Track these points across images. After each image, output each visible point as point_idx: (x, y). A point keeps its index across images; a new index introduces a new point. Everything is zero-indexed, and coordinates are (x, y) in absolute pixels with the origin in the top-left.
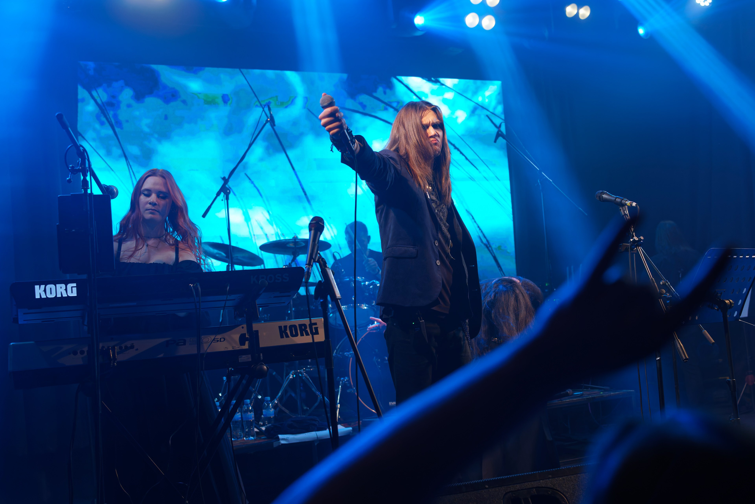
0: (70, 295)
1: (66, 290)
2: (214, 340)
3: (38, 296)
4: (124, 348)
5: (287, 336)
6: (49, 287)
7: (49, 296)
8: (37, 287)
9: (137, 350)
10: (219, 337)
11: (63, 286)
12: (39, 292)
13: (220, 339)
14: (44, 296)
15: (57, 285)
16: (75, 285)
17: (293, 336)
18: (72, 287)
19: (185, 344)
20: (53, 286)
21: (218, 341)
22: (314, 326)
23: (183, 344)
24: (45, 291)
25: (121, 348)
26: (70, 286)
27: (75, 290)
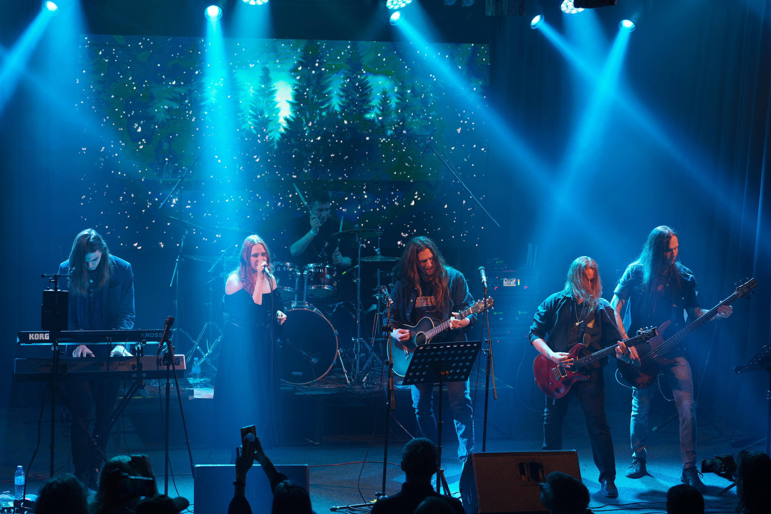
0: (46, 339)
1: (44, 336)
2: (119, 364)
3: (30, 339)
4: (71, 365)
5: (161, 365)
6: (35, 335)
7: (36, 339)
8: (30, 335)
9: (78, 367)
10: (122, 362)
11: (43, 335)
12: (31, 337)
13: (123, 364)
14: (33, 339)
15: (40, 334)
16: (48, 334)
17: (164, 365)
18: (47, 335)
19: (103, 365)
20: (38, 334)
21: (121, 365)
22: (177, 360)
23: (102, 365)
24: (34, 336)
25: (69, 365)
26: (46, 335)
27: (48, 336)
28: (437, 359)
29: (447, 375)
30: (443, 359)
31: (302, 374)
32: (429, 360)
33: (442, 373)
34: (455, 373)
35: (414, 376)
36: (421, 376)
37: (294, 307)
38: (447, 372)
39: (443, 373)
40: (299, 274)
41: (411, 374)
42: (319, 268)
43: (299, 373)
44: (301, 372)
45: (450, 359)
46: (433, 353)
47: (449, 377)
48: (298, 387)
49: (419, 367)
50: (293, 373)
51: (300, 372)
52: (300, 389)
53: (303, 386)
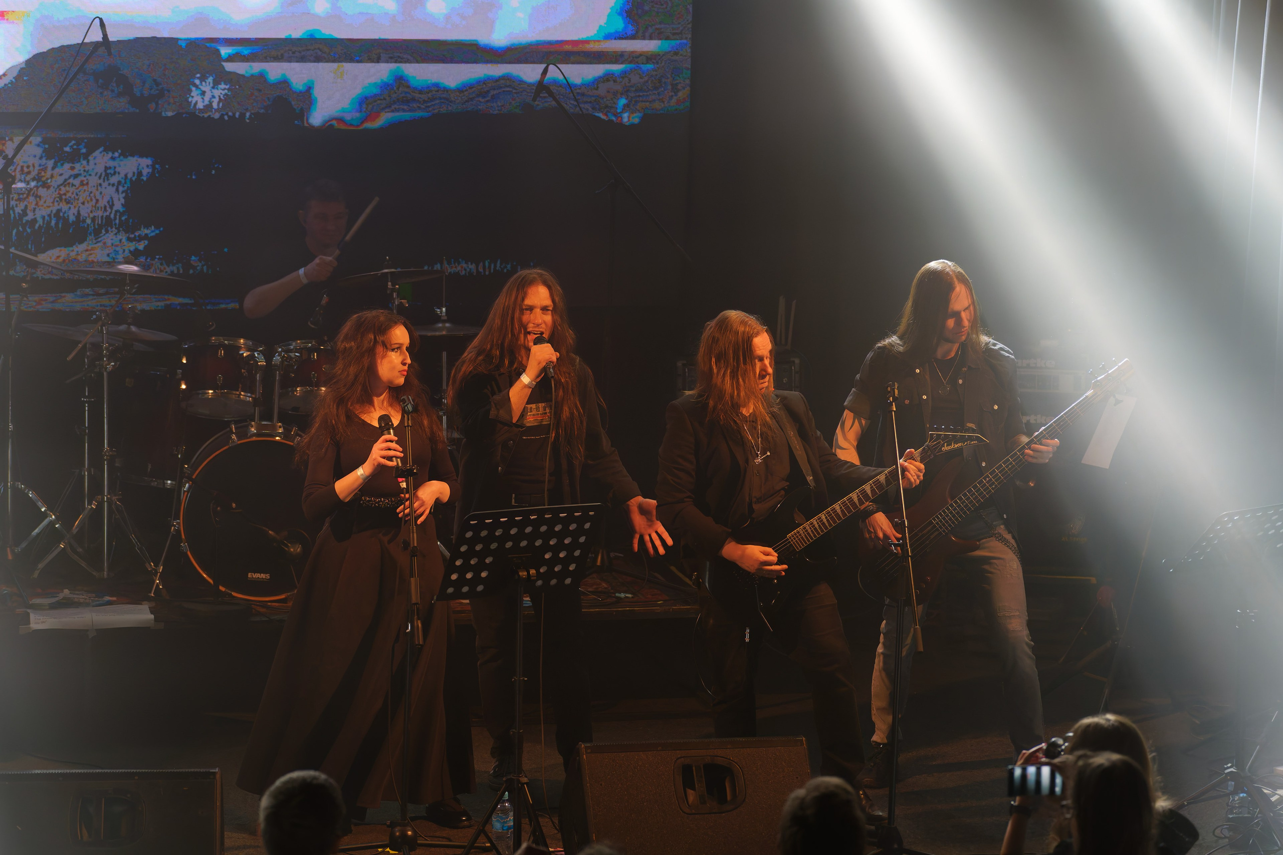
28: (509, 544)
29: (533, 576)
30: (524, 543)
31: (269, 577)
32: (494, 546)
33: (521, 574)
34: (550, 574)
35: (462, 581)
36: (477, 579)
37: (254, 435)
38: (533, 572)
39: (523, 574)
40: (262, 363)
41: (454, 577)
42: (311, 351)
43: (262, 575)
44: (266, 574)
45: (538, 543)
46: (501, 530)
47: (539, 583)
48: (257, 605)
49: (471, 562)
50: (250, 575)
51: (264, 573)
52: (263, 610)
53: (269, 604)
